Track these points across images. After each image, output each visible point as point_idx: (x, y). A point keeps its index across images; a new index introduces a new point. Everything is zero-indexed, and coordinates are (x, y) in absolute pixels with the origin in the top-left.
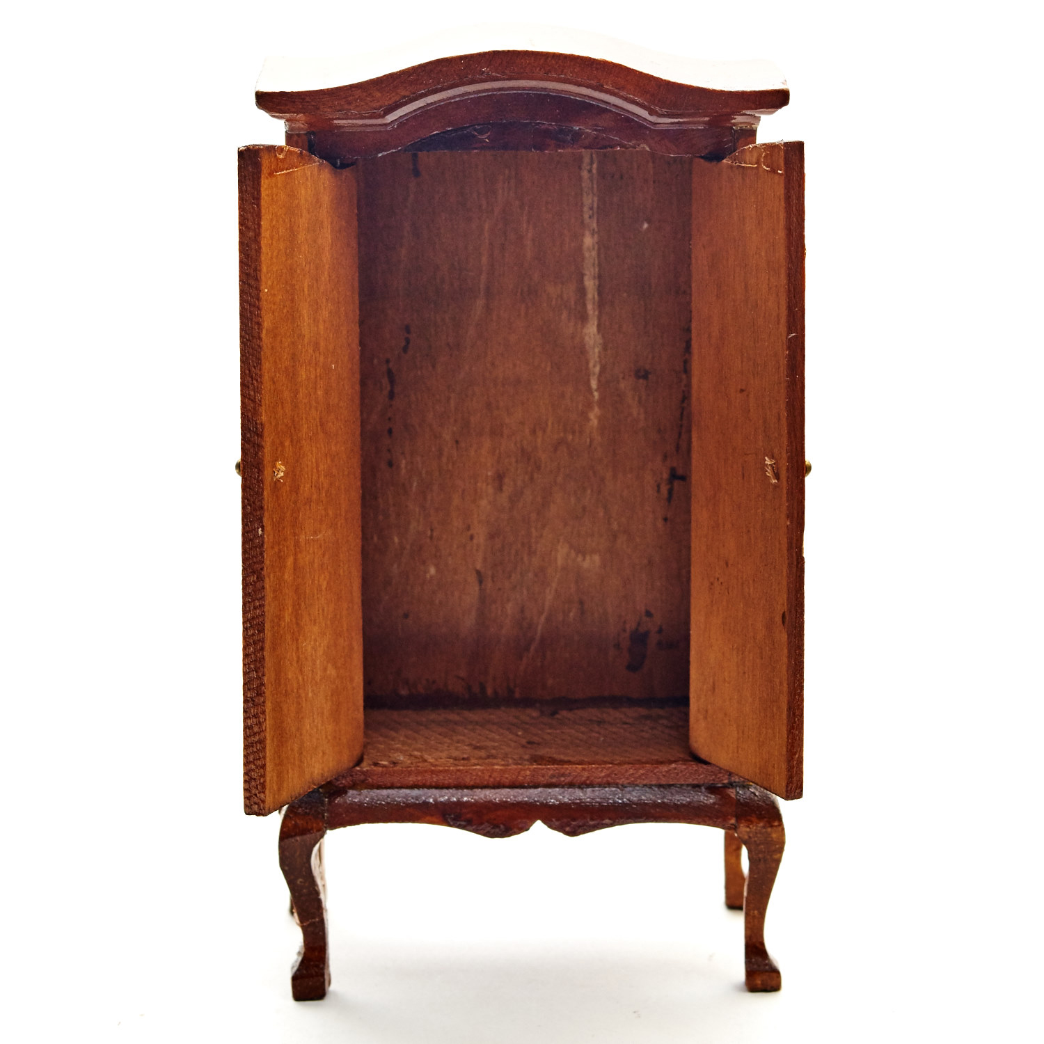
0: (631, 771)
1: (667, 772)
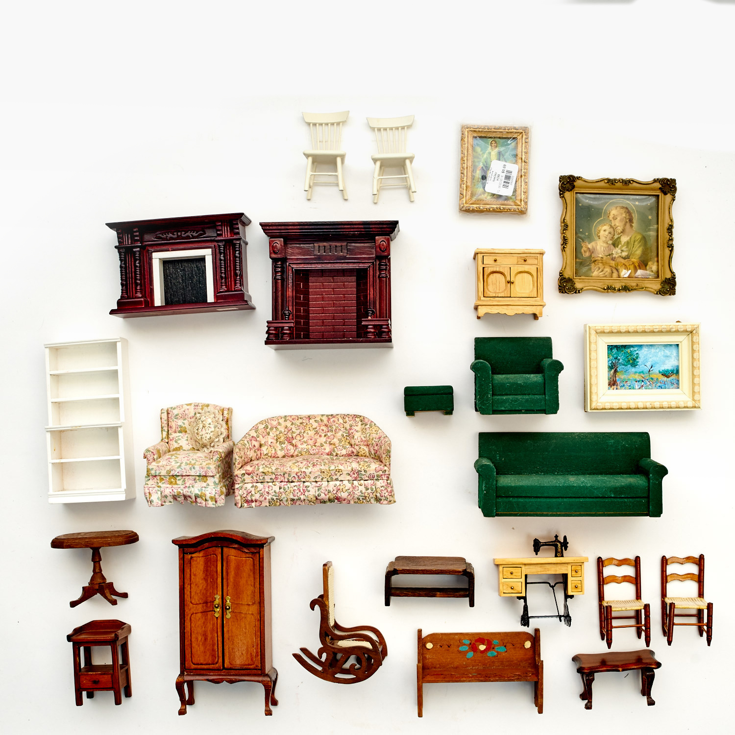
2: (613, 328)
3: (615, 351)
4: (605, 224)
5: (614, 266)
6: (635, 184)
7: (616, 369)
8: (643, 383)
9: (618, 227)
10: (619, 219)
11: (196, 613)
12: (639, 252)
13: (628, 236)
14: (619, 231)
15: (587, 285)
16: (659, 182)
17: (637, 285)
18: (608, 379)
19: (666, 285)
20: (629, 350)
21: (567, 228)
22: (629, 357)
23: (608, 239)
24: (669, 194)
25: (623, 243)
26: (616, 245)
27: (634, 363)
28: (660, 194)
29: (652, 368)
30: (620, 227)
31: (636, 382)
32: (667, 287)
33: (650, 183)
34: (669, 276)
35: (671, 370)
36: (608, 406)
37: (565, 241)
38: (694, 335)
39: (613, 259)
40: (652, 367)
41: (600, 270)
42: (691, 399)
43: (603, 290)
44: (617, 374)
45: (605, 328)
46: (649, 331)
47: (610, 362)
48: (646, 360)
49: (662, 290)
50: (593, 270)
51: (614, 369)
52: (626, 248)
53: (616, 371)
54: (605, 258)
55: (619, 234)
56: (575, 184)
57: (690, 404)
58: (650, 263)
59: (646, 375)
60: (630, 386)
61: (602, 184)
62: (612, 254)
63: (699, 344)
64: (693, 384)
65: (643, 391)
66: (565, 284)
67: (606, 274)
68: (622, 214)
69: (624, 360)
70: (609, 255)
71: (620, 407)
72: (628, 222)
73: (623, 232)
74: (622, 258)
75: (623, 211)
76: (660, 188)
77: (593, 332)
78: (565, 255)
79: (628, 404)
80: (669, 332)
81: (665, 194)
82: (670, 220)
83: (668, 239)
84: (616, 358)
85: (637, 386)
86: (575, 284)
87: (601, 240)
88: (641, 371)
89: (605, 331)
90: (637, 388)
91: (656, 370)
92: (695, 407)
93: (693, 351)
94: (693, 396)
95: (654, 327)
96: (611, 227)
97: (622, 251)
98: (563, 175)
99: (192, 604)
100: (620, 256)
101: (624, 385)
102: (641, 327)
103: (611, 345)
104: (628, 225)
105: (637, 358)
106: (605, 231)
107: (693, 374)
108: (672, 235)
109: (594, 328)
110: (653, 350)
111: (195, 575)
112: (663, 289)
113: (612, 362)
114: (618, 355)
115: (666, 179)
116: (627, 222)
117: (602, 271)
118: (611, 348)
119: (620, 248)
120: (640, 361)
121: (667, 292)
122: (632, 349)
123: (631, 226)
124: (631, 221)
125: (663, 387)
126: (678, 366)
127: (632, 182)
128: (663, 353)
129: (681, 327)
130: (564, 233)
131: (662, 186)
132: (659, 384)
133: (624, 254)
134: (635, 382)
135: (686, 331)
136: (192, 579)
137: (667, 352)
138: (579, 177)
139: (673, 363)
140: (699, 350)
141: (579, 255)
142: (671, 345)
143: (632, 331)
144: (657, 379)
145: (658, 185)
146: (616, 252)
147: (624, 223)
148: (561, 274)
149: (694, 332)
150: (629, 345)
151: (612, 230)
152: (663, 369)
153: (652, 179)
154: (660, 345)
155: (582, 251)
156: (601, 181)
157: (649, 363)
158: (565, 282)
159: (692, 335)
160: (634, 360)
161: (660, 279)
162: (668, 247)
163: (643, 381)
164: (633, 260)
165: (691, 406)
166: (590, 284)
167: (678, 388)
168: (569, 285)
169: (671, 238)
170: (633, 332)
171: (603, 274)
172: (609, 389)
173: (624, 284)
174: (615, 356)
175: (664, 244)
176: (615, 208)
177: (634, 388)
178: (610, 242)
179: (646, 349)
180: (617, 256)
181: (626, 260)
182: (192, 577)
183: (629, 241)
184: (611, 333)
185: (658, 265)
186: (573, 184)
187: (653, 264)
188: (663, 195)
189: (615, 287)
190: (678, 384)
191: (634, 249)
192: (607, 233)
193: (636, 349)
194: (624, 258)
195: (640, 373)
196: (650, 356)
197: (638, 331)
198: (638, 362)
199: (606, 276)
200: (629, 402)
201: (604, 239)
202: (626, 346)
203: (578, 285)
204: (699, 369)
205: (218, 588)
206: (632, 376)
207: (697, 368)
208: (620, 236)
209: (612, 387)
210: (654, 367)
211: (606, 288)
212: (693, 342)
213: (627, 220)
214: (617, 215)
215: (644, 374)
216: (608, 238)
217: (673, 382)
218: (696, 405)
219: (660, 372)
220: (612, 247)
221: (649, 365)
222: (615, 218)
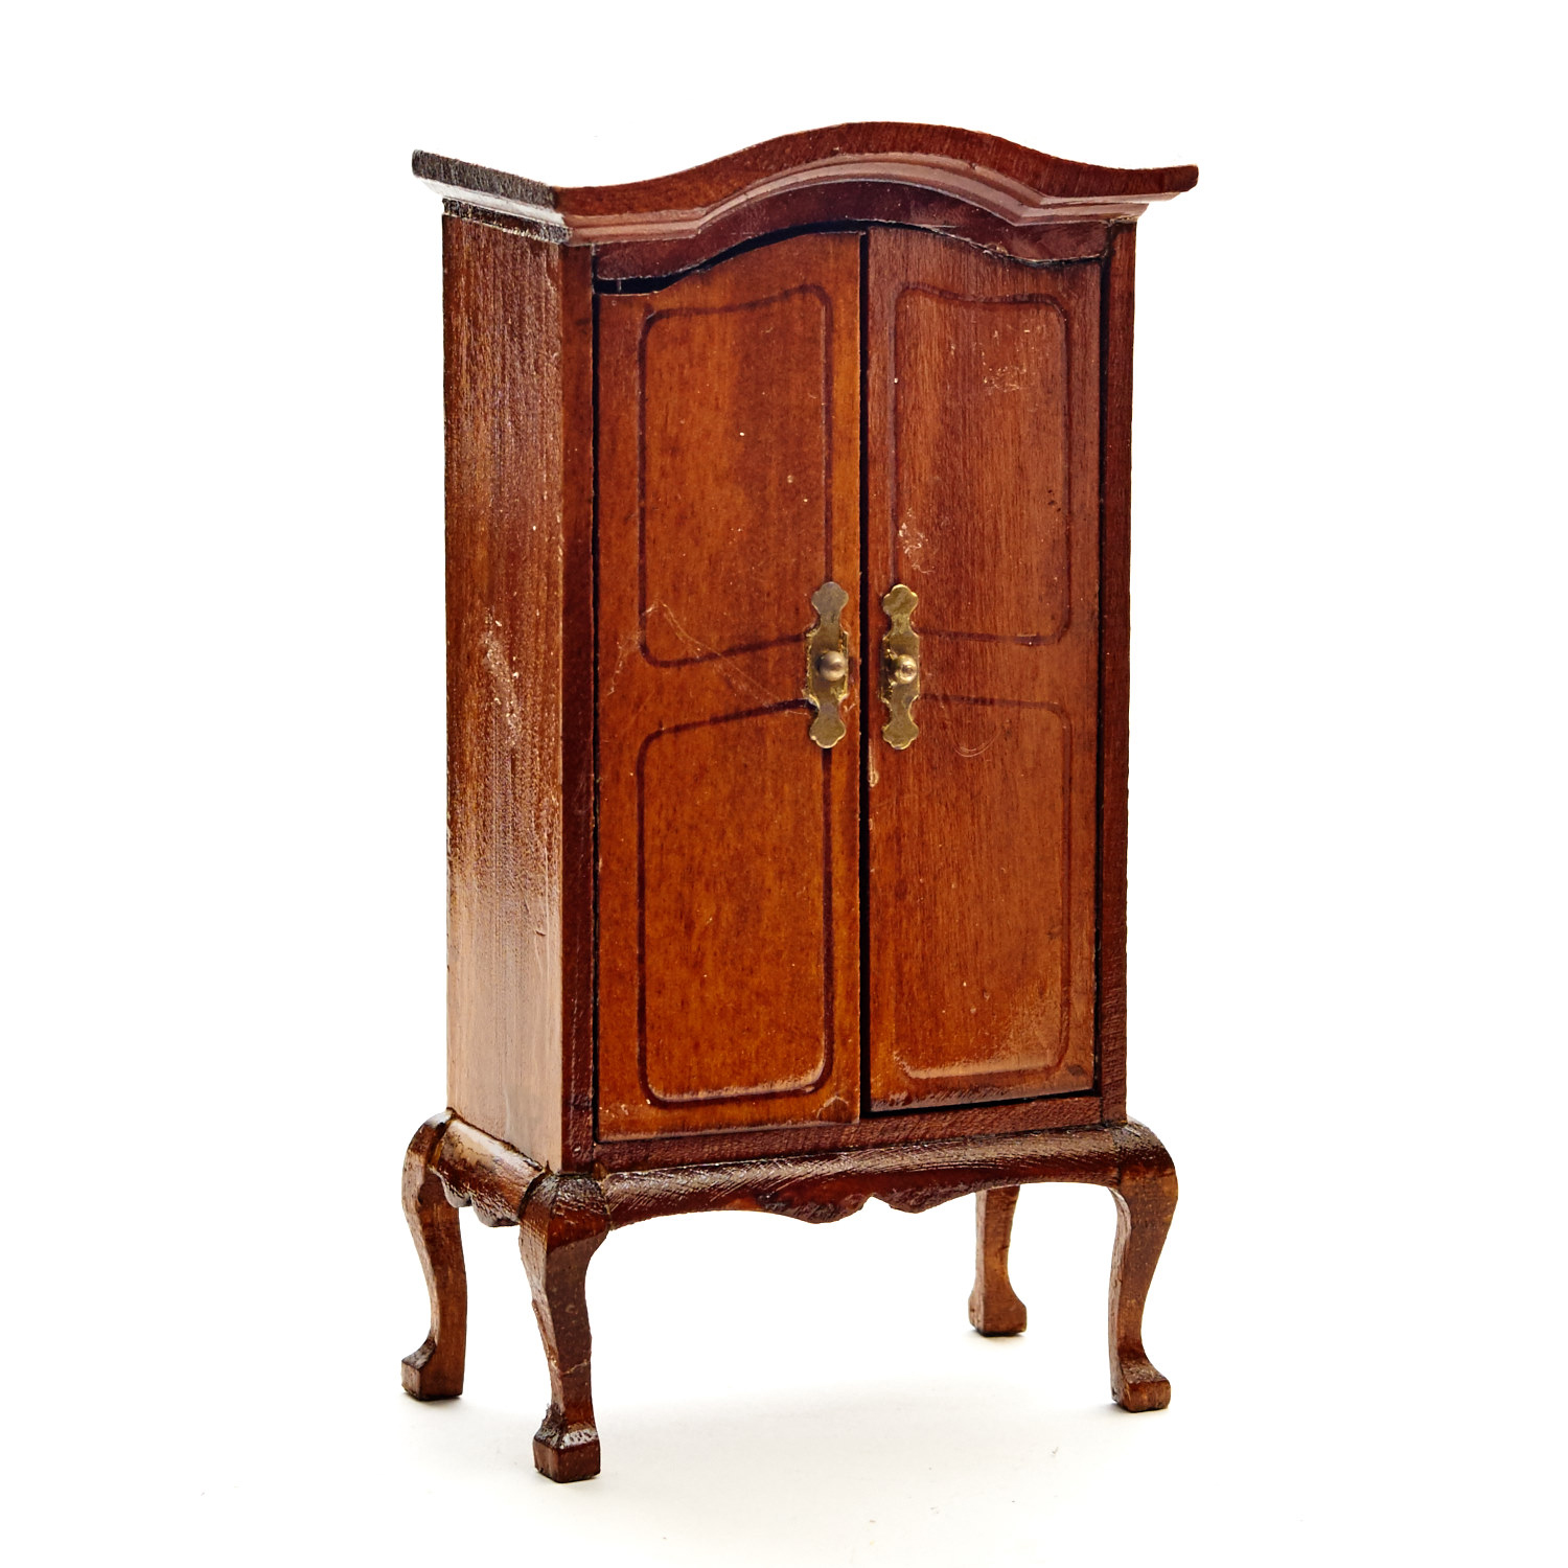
0: (981, 1117)
1: (1025, 1114)
11: (678, 729)
99: (654, 662)
111: (674, 449)
136: (654, 475)
182: (656, 460)
205: (839, 537)
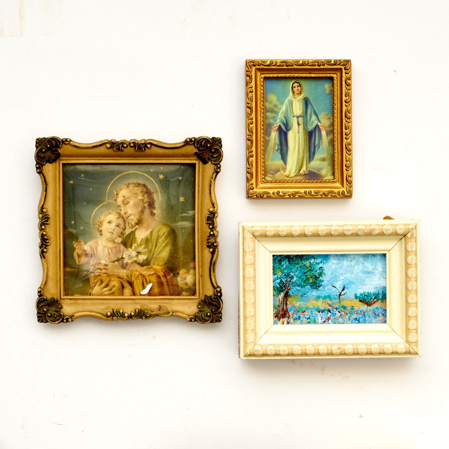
2: (280, 229)
3: (285, 263)
4: (111, 211)
5: (125, 277)
6: (154, 149)
7: (287, 292)
8: (329, 314)
9: (131, 215)
10: (132, 202)
12: (165, 253)
13: (147, 229)
14: (133, 223)
15: (80, 310)
16: (194, 144)
17: (160, 308)
18: (274, 307)
19: (206, 307)
20: (307, 263)
21: (47, 221)
22: (308, 273)
23: (115, 235)
24: (210, 162)
25: (139, 241)
26: (129, 244)
27: (316, 283)
28: (197, 162)
29: (345, 291)
30: (134, 215)
31: (319, 312)
32: (208, 310)
33: (178, 145)
34: (210, 292)
35: (374, 294)
36: (271, 350)
37: (44, 242)
38: (408, 240)
39: (124, 267)
40: (343, 289)
41: (104, 285)
42: (403, 341)
43: (105, 318)
44: (290, 299)
45: (267, 229)
46: (336, 233)
47: (279, 281)
48: (335, 278)
49: (199, 315)
50: (92, 284)
51: (285, 292)
52: (145, 248)
53: (287, 295)
54: (110, 265)
55: (133, 227)
56: (60, 151)
57: (402, 347)
58: (182, 272)
59: (334, 301)
60: (309, 318)
61: (103, 150)
62: (122, 258)
63: (416, 255)
64: (408, 317)
65: (330, 327)
66: (45, 310)
67: (113, 290)
68: (136, 194)
69: (300, 278)
70: (118, 260)
71: (291, 352)
72: (148, 208)
73: (139, 222)
74: (139, 264)
75: (138, 190)
76: (196, 154)
77: (249, 236)
78: (45, 263)
79: (303, 348)
80: (369, 235)
81: (205, 162)
82: (210, 204)
83: (208, 235)
84: (287, 275)
85: (320, 319)
86: (62, 308)
87: (104, 237)
88: (327, 295)
89: (268, 233)
90: (320, 321)
91: (350, 293)
92: (410, 353)
93: (407, 265)
94: (407, 335)
95: (345, 228)
96: (120, 216)
97: (139, 253)
98: (41, 137)
100: (135, 262)
101: (300, 317)
102: (325, 228)
103: (280, 256)
104: (147, 211)
105: (321, 274)
106: (109, 222)
107: (407, 302)
108: (213, 227)
109: (250, 229)
110: (346, 263)
112: (200, 313)
113: (281, 280)
114: (291, 269)
115: (204, 139)
116: (144, 208)
117: (107, 286)
118: (278, 259)
119: (135, 249)
120: (325, 279)
121: (207, 318)
122: (312, 261)
123: (153, 214)
124: (151, 205)
125: (361, 320)
126: (385, 288)
127: (149, 146)
128: (361, 268)
129: (388, 226)
130: (42, 229)
131: (199, 150)
132: (355, 316)
133: (142, 258)
134: (317, 313)
135: (395, 234)
137: (369, 265)
138: (66, 140)
139: (378, 283)
140: (416, 264)
141: (70, 262)
142: (374, 255)
143: (310, 234)
144: (352, 308)
145: (192, 149)
146: (129, 255)
147: (140, 209)
148: (40, 294)
149: (409, 235)
150: (308, 255)
151: (121, 221)
152: (362, 291)
153: (184, 140)
154: (357, 254)
155: (75, 254)
156: (100, 145)
157: (340, 283)
158: (45, 305)
159: (405, 240)
160: (316, 278)
161: (197, 297)
162: (209, 247)
163: (329, 311)
164: (155, 267)
165: (404, 351)
166: (86, 308)
167: (385, 322)
168: (52, 311)
169: (212, 233)
170: (312, 236)
171: (108, 291)
172: (275, 323)
173: (138, 307)
174: (286, 271)
175: (202, 242)
176: (125, 186)
177: (315, 322)
178: (119, 240)
179: (335, 262)
180: (129, 261)
181: (145, 267)
183: (149, 237)
184: (277, 236)
185: (195, 274)
186: (57, 151)
187: (188, 272)
188: (201, 163)
189: (125, 311)
190: (385, 315)
191: (158, 250)
192: (113, 226)
193: (318, 261)
194: (142, 265)
195: (325, 298)
196: (342, 272)
197: (320, 233)
198: (322, 281)
199: (113, 294)
200: (305, 345)
201: (109, 235)
202: (303, 256)
203: (67, 309)
204: (416, 294)
206: (313, 303)
207: (413, 292)
208: (133, 229)
209: (281, 320)
210: (348, 288)
211: (109, 314)
212: (407, 251)
213: (146, 205)
214: (129, 198)
215: (331, 300)
216: (115, 233)
217: (377, 313)
218: (411, 350)
219: (356, 297)
220: (122, 247)
221: (339, 285)
222: (125, 203)
